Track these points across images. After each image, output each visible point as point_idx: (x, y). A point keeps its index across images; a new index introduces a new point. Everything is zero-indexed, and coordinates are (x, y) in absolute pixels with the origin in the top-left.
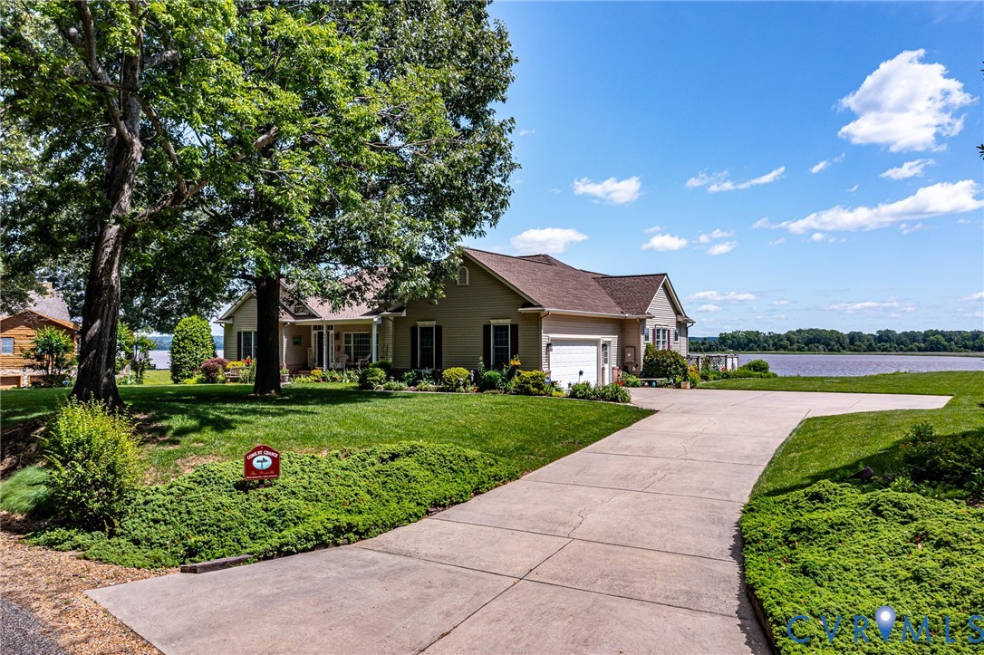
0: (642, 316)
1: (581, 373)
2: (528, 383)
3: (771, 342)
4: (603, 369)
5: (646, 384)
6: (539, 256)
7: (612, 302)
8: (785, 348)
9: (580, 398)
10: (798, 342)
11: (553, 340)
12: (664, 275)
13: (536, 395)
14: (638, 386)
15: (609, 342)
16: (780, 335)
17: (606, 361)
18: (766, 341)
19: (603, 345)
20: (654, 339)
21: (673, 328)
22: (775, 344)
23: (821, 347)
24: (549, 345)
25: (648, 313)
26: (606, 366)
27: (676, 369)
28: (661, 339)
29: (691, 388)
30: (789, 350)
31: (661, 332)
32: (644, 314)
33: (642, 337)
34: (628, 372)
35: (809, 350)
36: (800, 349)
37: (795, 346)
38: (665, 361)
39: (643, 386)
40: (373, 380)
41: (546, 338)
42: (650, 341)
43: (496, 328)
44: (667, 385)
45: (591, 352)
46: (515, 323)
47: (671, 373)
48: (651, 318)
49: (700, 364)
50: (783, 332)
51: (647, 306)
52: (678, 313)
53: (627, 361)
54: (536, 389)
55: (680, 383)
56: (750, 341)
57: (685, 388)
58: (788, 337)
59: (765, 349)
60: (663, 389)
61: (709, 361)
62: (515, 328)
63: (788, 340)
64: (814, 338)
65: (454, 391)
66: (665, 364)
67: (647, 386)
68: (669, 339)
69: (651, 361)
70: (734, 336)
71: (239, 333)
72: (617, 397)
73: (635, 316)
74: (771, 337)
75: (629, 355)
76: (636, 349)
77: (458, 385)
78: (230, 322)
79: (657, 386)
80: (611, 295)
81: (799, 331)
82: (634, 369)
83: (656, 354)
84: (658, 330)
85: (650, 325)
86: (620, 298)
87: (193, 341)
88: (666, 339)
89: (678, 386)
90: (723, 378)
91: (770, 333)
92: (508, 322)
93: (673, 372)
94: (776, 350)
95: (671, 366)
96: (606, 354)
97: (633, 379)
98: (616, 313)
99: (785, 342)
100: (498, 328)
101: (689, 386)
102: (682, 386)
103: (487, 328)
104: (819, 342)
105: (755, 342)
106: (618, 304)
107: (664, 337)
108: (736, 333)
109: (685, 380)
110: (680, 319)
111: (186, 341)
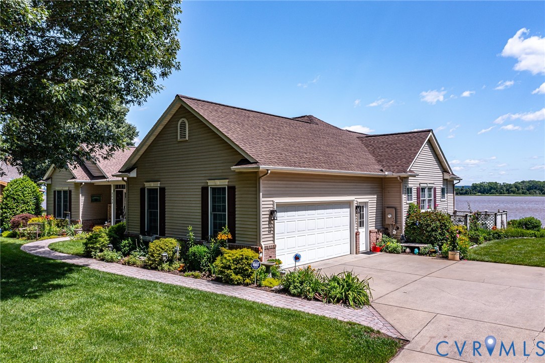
0: (403, 175)
1: (297, 258)
2: (229, 268)
3: (505, 188)
4: (357, 234)
5: (408, 250)
6: (304, 117)
7: (372, 159)
8: (514, 192)
9: (294, 295)
10: (522, 189)
11: (279, 205)
12: (429, 131)
13: (239, 284)
14: (398, 253)
15: (366, 203)
16: (510, 184)
17: (361, 224)
18: (502, 188)
19: (357, 207)
20: (418, 197)
21: (439, 185)
22: (507, 190)
23: (537, 192)
24: (272, 213)
25: (410, 171)
26: (362, 231)
27: (442, 234)
28: (427, 198)
29: (461, 259)
30: (517, 194)
31: (426, 190)
32: (405, 171)
33: (404, 197)
34: (388, 235)
35: (530, 194)
36: (523, 193)
37: (520, 191)
38: (428, 225)
39: (404, 252)
40: (93, 248)
41: (266, 203)
42: (414, 201)
43: (214, 189)
44: (430, 253)
45: (343, 216)
46: (232, 184)
47: (436, 239)
48: (414, 176)
49: (468, 221)
50: (512, 183)
51: (409, 163)
52: (444, 170)
53: (387, 222)
54: (239, 277)
55: (447, 252)
56: (491, 188)
57: (453, 259)
58: (516, 186)
59: (501, 193)
60: (427, 257)
61: (477, 219)
62: (232, 189)
63: (516, 187)
64: (533, 186)
65: (155, 269)
66: (429, 229)
67: (409, 253)
68: (435, 197)
69: (414, 224)
70: (481, 185)
71: (55, 192)
72: (347, 297)
73: (395, 175)
74: (504, 186)
75: (389, 216)
76: (397, 211)
77: (161, 261)
78: (49, 182)
79: (420, 254)
80: (373, 153)
81: (523, 182)
82: (395, 232)
83: (420, 216)
84: (423, 189)
85: (413, 183)
86: (381, 156)
87: (14, 199)
88: (432, 198)
89: (445, 257)
90: (494, 238)
91: (504, 183)
92: (224, 183)
93: (439, 237)
94: (508, 193)
95: (436, 231)
96: (362, 217)
97: (393, 244)
98: (374, 170)
99: (514, 189)
100: (215, 190)
101: (457, 257)
102: (450, 256)
103: (205, 190)
104: (536, 188)
105: (494, 189)
106: (379, 161)
107: (430, 196)
108: (482, 183)
109: (453, 250)
110: (447, 177)
111: (8, 199)
